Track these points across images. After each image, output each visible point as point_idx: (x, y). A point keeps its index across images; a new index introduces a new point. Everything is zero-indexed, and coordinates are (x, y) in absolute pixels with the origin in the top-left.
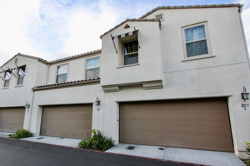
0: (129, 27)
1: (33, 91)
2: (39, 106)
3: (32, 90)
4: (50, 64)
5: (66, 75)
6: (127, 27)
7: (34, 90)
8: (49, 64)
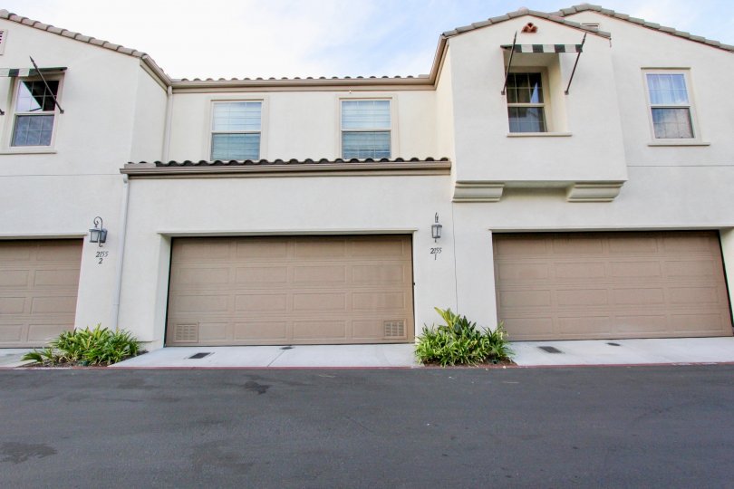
0: (534, 30)
1: (126, 176)
2: (164, 235)
3: (122, 171)
4: (174, 88)
5: (259, 138)
6: (530, 29)
7: (133, 175)
8: (170, 88)
